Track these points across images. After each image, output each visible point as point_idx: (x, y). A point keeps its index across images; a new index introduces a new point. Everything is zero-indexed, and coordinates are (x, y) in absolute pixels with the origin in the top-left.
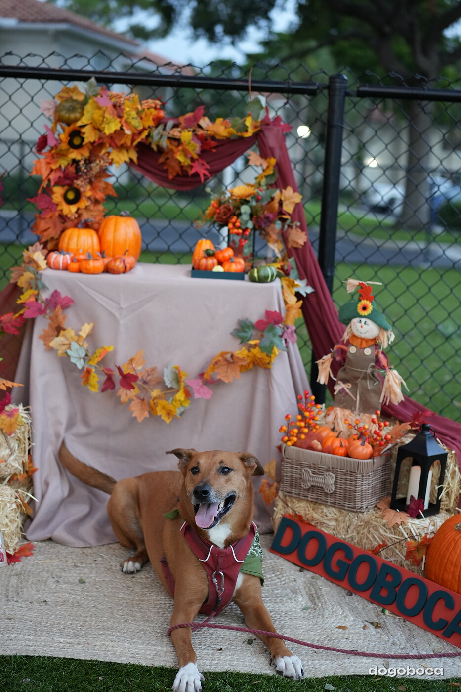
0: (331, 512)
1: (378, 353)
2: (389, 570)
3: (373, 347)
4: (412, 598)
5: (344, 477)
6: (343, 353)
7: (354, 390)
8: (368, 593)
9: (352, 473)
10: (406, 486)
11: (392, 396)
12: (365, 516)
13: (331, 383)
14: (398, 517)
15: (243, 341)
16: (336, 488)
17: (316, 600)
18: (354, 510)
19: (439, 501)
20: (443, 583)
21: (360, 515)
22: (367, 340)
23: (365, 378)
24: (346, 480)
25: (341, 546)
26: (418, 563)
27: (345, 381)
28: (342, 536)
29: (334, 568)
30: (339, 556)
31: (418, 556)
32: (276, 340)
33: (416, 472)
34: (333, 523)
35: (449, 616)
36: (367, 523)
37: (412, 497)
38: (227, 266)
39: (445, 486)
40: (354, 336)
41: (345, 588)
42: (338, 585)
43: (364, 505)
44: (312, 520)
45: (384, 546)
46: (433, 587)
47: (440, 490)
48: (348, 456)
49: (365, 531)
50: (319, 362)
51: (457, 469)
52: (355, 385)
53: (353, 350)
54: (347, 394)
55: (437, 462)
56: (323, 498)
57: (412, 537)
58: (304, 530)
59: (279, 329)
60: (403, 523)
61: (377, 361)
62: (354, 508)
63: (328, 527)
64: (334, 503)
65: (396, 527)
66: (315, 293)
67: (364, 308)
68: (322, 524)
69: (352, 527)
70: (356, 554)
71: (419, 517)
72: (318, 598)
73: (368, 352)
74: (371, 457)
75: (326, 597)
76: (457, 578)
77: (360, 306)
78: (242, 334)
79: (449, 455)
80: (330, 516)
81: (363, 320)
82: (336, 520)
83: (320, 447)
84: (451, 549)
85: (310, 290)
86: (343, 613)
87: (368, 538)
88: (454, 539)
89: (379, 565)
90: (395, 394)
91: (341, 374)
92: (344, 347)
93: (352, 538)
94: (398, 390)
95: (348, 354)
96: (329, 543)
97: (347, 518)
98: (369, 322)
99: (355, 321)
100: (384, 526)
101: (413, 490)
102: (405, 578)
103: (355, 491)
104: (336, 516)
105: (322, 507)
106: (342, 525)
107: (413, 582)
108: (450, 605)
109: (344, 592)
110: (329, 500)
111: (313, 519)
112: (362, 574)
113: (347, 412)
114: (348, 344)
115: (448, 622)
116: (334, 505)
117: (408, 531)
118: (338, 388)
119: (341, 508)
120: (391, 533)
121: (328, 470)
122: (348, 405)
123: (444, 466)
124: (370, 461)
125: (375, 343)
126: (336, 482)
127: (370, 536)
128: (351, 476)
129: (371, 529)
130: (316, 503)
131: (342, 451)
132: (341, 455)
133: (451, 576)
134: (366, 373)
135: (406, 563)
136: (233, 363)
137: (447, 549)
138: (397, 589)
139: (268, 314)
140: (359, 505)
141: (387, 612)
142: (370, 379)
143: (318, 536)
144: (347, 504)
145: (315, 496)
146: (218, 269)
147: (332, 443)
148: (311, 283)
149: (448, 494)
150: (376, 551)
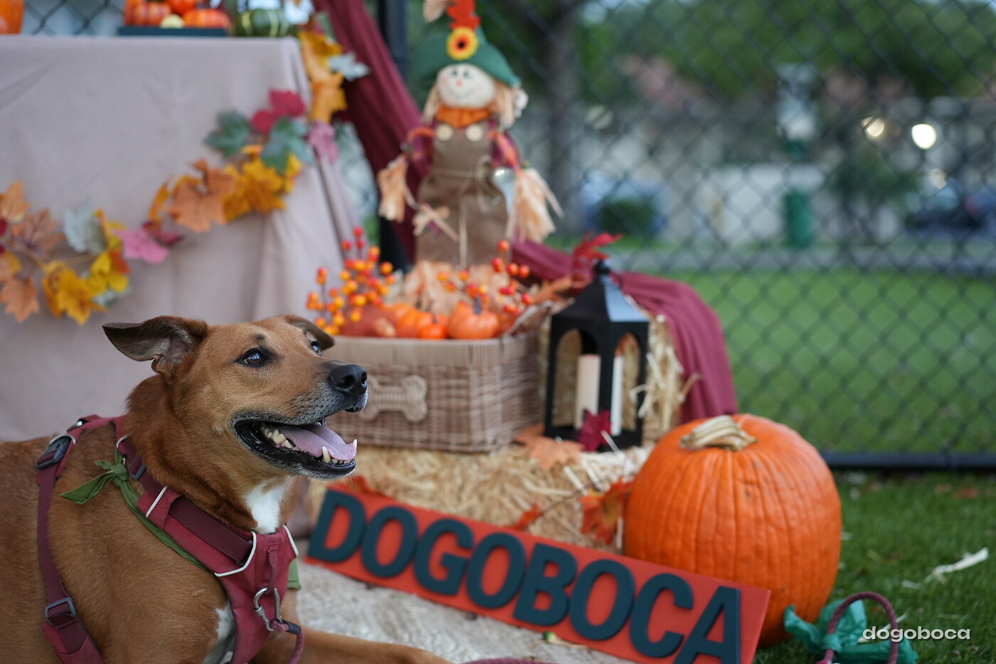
0: (424, 462)
1: (496, 135)
2: (551, 555)
3: (485, 125)
4: (600, 603)
5: (443, 382)
6: (426, 142)
7: (453, 221)
8: (508, 611)
9: (460, 372)
10: (573, 387)
11: (531, 224)
12: (493, 461)
13: (410, 212)
14: (561, 450)
15: (227, 153)
16: (429, 408)
17: (399, 631)
18: (471, 451)
19: (640, 422)
20: (664, 558)
21: (483, 459)
22: (471, 112)
23: (472, 191)
24: (448, 387)
25: (449, 527)
26: (609, 537)
27: (435, 203)
28: (452, 508)
29: (437, 573)
30: (446, 546)
31: (607, 522)
32: (296, 144)
33: (590, 367)
34: (429, 486)
35: (684, 624)
36: (498, 473)
37: (586, 413)
38: (189, 17)
39: (649, 387)
40: (445, 108)
41: (460, 609)
42: (447, 605)
43: (490, 435)
44: (387, 487)
45: (533, 515)
46: (642, 571)
47: (641, 397)
48: (448, 336)
49: (496, 492)
50: (383, 174)
51: (670, 352)
52: (455, 209)
53: (444, 133)
54: (440, 231)
55: (630, 342)
56: (405, 434)
57: (593, 487)
58: (372, 507)
59: (300, 124)
60: (571, 462)
61: (496, 152)
62: (469, 444)
63: (419, 494)
64: (428, 441)
65: (556, 470)
66: (371, 77)
67: (462, 45)
68: (407, 490)
69: (469, 488)
70: (479, 536)
71: (602, 448)
72: (403, 626)
73: (475, 133)
74: (497, 334)
75: (419, 624)
76: (693, 544)
77: (452, 41)
78: (226, 141)
79: (652, 327)
80: (421, 471)
81: (461, 69)
82: (435, 478)
83: (390, 330)
84: (675, 485)
85: (359, 70)
86: (457, 647)
87: (501, 505)
88: (679, 468)
89: (528, 547)
90: (536, 218)
91: (426, 190)
92: (427, 131)
93: (470, 511)
94: (541, 210)
95: (437, 145)
96: (423, 525)
97: (457, 471)
98: (474, 72)
99: (446, 74)
100: (533, 472)
101: (588, 398)
102: (583, 562)
103: (468, 409)
104: (432, 471)
105: (406, 454)
106: (447, 487)
107: (601, 570)
108: (684, 602)
109: (458, 616)
110: (418, 436)
111: (388, 483)
112: (495, 573)
113: (445, 268)
114: (436, 122)
115: (682, 637)
116: (426, 447)
117: (583, 477)
118: (421, 221)
119: (444, 450)
120: (549, 486)
121: (409, 374)
122: (445, 252)
123: (643, 348)
124: (495, 342)
125: (489, 116)
126: (428, 397)
127: (506, 501)
128: (459, 377)
129: (508, 487)
130: (388, 447)
131: (437, 331)
132: (435, 338)
133: (679, 543)
134: (474, 180)
135: (583, 542)
136: (210, 193)
137: (667, 488)
138: (569, 590)
139: (277, 97)
140: (477, 437)
141: (553, 638)
142: (486, 193)
143: (399, 516)
144: (454, 439)
145: (387, 433)
146: (173, 22)
147: (416, 321)
148: (362, 58)
149: (657, 407)
150: (522, 526)
